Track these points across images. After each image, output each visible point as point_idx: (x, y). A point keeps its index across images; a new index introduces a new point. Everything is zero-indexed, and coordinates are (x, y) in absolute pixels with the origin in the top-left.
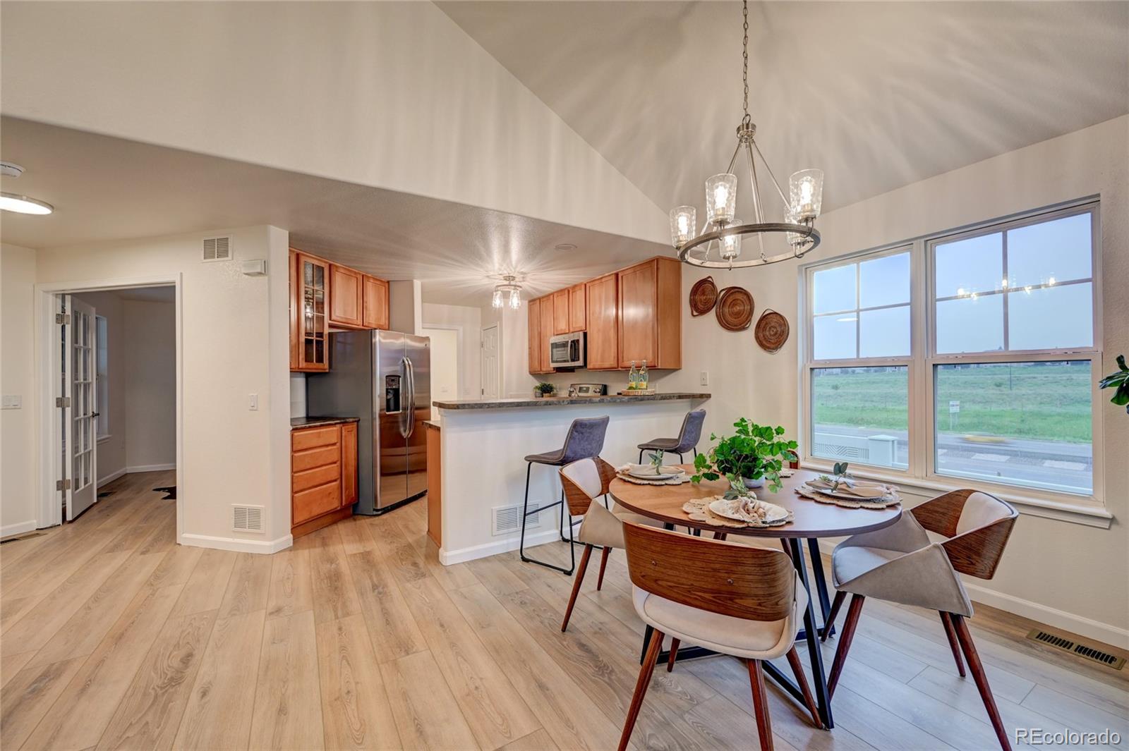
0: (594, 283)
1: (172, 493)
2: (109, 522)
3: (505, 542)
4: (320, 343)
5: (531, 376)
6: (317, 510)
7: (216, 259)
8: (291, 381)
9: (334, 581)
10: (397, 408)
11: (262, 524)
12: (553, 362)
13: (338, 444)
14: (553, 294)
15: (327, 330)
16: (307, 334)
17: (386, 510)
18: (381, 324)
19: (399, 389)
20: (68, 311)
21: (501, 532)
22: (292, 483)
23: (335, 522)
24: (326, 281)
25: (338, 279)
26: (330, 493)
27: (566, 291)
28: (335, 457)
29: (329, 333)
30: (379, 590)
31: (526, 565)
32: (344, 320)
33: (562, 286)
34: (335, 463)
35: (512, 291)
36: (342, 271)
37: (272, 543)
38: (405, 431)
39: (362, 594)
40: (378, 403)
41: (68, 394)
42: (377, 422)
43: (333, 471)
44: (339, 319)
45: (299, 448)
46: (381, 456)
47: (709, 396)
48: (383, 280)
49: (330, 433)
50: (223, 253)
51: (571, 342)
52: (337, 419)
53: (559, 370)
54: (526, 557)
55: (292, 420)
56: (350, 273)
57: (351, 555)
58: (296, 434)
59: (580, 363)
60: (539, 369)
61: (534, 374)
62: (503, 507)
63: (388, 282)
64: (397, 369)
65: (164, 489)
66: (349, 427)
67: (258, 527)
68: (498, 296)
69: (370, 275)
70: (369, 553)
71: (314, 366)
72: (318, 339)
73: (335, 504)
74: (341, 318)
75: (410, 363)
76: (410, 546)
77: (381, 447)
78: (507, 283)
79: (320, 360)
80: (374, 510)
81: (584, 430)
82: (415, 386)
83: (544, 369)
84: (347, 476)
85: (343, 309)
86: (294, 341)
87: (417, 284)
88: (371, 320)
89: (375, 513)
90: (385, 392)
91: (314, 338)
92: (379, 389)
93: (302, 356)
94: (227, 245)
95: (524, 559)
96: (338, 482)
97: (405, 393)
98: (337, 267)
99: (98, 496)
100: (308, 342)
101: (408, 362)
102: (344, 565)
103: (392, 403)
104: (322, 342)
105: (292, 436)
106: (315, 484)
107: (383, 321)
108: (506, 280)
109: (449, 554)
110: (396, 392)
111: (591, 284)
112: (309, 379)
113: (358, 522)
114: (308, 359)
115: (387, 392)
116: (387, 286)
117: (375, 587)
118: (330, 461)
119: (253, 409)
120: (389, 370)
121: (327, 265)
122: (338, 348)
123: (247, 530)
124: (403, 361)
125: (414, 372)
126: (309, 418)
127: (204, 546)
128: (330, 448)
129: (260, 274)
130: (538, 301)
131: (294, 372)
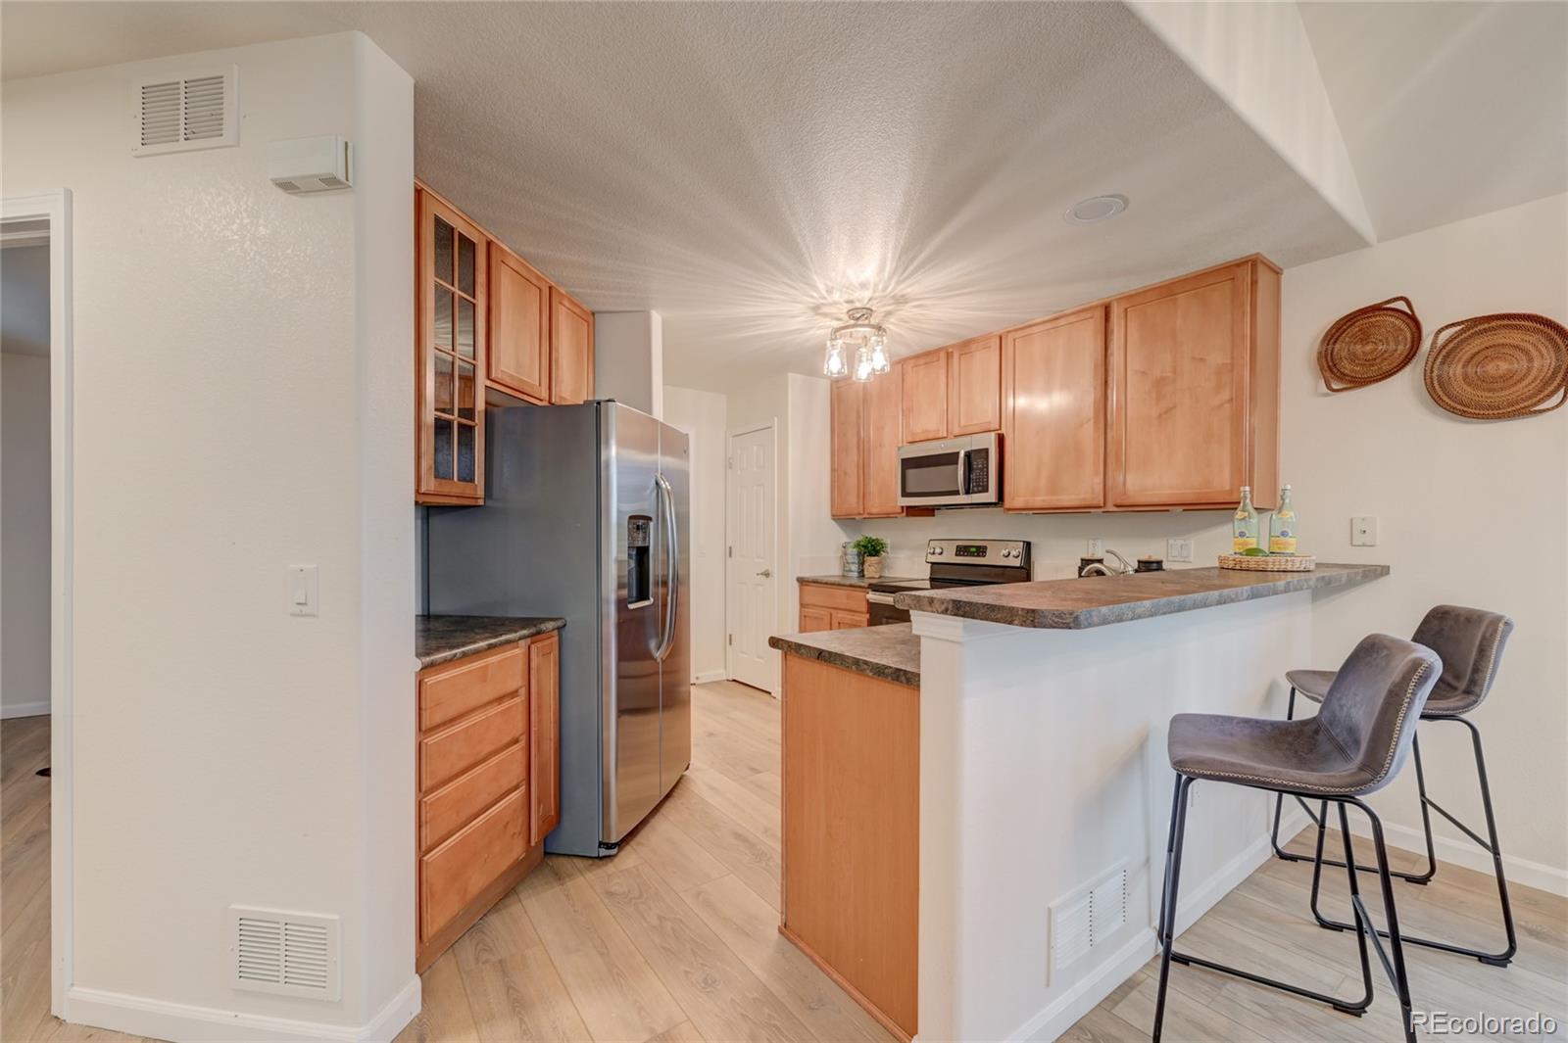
0: (1028, 331)
4: (466, 434)
5: (833, 522)
7: (182, 144)
10: (644, 593)
12: (905, 494)
13: (523, 692)
15: (481, 403)
16: (439, 404)
17: (623, 843)
19: (648, 548)
23: (512, 891)
24: (481, 278)
25: (503, 281)
27: (943, 355)
28: (517, 725)
29: (487, 409)
32: (515, 385)
33: (939, 342)
34: (516, 741)
36: (511, 263)
37: (366, 1030)
38: (659, 646)
40: (614, 584)
43: (512, 763)
44: (505, 378)
45: (438, 718)
47: (1384, 571)
48: (584, 306)
49: (507, 665)
51: (966, 453)
52: (514, 624)
56: (523, 271)
58: (430, 680)
59: (991, 496)
60: (860, 509)
61: (844, 519)
63: (593, 314)
64: (647, 507)
66: (544, 643)
69: (562, 291)
71: (454, 489)
72: (464, 421)
73: (518, 850)
74: (511, 376)
75: (669, 487)
79: (467, 477)
80: (601, 844)
83: (874, 509)
84: (540, 769)
85: (514, 355)
87: (657, 319)
88: (566, 390)
89: (604, 852)
90: (625, 556)
91: (455, 418)
92: (615, 547)
93: (428, 462)
94: (218, 99)
96: (522, 789)
97: (660, 560)
98: (499, 249)
100: (442, 427)
101: (665, 484)
103: (634, 581)
104: (471, 429)
105: (420, 688)
106: (475, 810)
108: (852, 316)
110: (644, 553)
111: (1020, 334)
112: (428, 523)
114: (441, 474)
115: (629, 556)
116: (590, 321)
118: (508, 739)
120: (634, 508)
121: (483, 241)
123: (281, 987)
124: (657, 487)
126: (431, 619)
128: (505, 705)
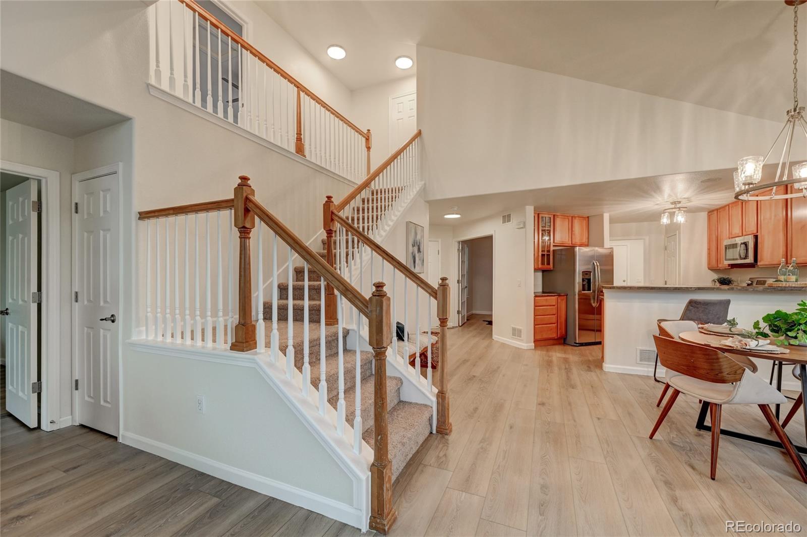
1: (490, 323)
2: (471, 329)
3: (646, 369)
4: (548, 255)
5: (709, 270)
6: (545, 336)
7: (507, 223)
8: (534, 274)
9: (549, 364)
10: (589, 289)
11: (522, 336)
12: (726, 260)
13: (556, 306)
14: (728, 205)
15: (552, 248)
16: (542, 251)
17: (582, 345)
18: (583, 242)
19: (590, 279)
20: (460, 248)
21: (642, 362)
22: (534, 321)
23: (554, 345)
24: (552, 224)
25: (558, 222)
26: (551, 329)
27: (740, 203)
28: (554, 312)
29: (553, 250)
30: (568, 370)
31: (657, 384)
34: (554, 315)
35: (677, 212)
36: (560, 217)
37: (526, 345)
38: (594, 303)
39: (560, 369)
40: (577, 288)
41: (460, 279)
42: (577, 297)
43: (553, 319)
44: (558, 242)
45: (537, 305)
46: (579, 318)
48: (585, 216)
49: (552, 300)
50: (509, 221)
51: (741, 244)
52: (556, 293)
53: (733, 266)
54: (657, 379)
55: (534, 293)
56: (565, 217)
57: (559, 357)
59: (750, 260)
60: (716, 266)
61: (712, 269)
62: (644, 348)
63: (588, 217)
64: (588, 267)
65: (486, 321)
66: (562, 297)
67: (520, 337)
68: (666, 216)
69: (576, 216)
70: (567, 358)
71: (546, 267)
72: (548, 253)
73: (554, 336)
74: (560, 241)
75: (598, 264)
76: (589, 361)
77: (579, 313)
78: (673, 206)
79: (548, 264)
80: (574, 343)
81: (698, 306)
82: (601, 278)
83: (720, 266)
84: (561, 323)
85: (561, 236)
86: (536, 255)
87: (606, 217)
88: (577, 240)
89: (575, 345)
90: (581, 281)
91: (546, 253)
92: (578, 279)
93: (540, 262)
94: (510, 216)
95: (656, 380)
96: (556, 325)
97: (595, 282)
98: (557, 215)
99: (467, 320)
100: (543, 255)
101: (597, 263)
102: (554, 359)
103: (586, 286)
104: (549, 255)
105: (535, 299)
106: (545, 323)
107: (585, 240)
108: (672, 204)
109: (607, 366)
110: (589, 280)
112: (544, 273)
113: (565, 347)
114: (543, 263)
115: (583, 280)
116: (587, 219)
117: (566, 369)
118: (552, 313)
119: (519, 286)
120: (584, 268)
121: (553, 216)
122: (557, 256)
123: (516, 337)
124: (594, 263)
125: (601, 270)
126: (543, 292)
127: (502, 341)
128: (552, 307)
129: (522, 228)
130: (715, 212)
131: (536, 270)
